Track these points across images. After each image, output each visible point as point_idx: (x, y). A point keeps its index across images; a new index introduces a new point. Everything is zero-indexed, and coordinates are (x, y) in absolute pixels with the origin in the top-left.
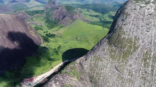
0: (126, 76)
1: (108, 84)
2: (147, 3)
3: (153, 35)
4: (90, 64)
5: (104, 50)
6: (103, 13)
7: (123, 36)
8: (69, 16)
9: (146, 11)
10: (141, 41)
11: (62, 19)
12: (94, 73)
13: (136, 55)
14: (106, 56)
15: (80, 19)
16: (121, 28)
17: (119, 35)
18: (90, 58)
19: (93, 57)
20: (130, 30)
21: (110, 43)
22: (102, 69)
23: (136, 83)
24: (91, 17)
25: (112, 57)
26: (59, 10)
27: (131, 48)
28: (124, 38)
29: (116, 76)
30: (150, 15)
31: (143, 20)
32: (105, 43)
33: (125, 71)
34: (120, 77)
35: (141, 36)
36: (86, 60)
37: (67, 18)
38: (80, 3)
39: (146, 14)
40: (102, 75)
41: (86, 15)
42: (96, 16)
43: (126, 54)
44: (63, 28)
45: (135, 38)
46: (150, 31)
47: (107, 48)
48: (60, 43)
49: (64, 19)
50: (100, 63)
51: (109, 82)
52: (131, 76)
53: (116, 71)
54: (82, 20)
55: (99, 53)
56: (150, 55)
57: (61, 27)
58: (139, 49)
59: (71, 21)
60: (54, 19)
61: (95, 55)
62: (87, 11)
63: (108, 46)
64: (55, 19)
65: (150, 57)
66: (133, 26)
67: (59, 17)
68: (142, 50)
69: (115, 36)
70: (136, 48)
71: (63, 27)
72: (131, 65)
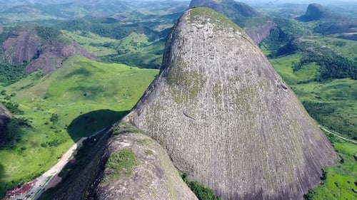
0: (200, 121)
1: (179, 139)
2: (203, 23)
3: (219, 63)
4: (147, 118)
5: (162, 94)
6: (117, 37)
7: (185, 69)
8: (51, 50)
9: (205, 33)
10: (207, 72)
11: (34, 58)
12: (156, 130)
13: (205, 91)
14: (169, 101)
15: (79, 54)
16: (180, 59)
17: (179, 69)
18: (145, 111)
19: (149, 107)
20: (192, 61)
21: (169, 82)
22: (166, 121)
23: (212, 125)
24: (95, 48)
25: (177, 100)
26: (22, 38)
27: (198, 82)
28: (187, 72)
29: (187, 125)
30: (211, 37)
31: (204, 46)
32: (163, 84)
33: (197, 114)
34: (192, 124)
35: (206, 66)
36: (139, 115)
37: (47, 56)
38: (55, 18)
39: (206, 37)
40: (169, 129)
41: (82, 44)
42: (107, 46)
43: (193, 92)
44: (43, 79)
45: (200, 69)
46: (215, 57)
47: (167, 89)
48: (51, 111)
49: (40, 59)
50: (162, 113)
51: (179, 135)
52: (205, 118)
53: (186, 118)
54: (84, 55)
55: (157, 99)
56: (220, 87)
57: (38, 77)
58: (207, 82)
59: (59, 61)
60: (10, 61)
61: (151, 103)
62: (83, 35)
63: (167, 86)
64: (15, 60)
65: (221, 91)
66: (194, 54)
67: (25, 55)
68: (210, 83)
69: (174, 70)
70: (203, 82)
71: (42, 76)
72: (202, 106)
